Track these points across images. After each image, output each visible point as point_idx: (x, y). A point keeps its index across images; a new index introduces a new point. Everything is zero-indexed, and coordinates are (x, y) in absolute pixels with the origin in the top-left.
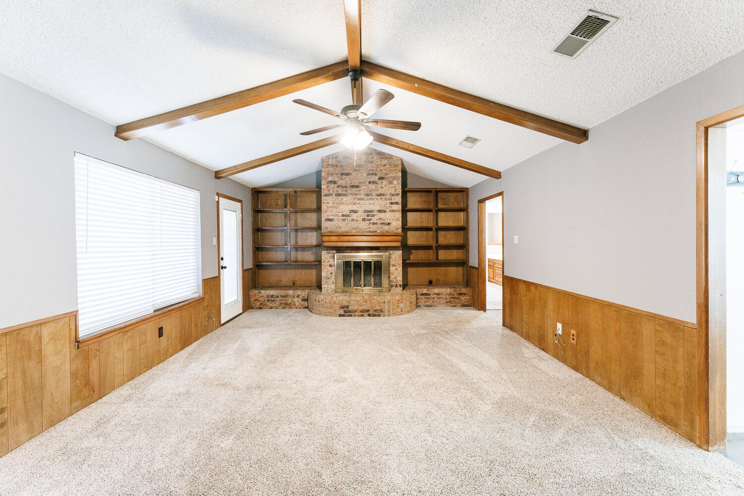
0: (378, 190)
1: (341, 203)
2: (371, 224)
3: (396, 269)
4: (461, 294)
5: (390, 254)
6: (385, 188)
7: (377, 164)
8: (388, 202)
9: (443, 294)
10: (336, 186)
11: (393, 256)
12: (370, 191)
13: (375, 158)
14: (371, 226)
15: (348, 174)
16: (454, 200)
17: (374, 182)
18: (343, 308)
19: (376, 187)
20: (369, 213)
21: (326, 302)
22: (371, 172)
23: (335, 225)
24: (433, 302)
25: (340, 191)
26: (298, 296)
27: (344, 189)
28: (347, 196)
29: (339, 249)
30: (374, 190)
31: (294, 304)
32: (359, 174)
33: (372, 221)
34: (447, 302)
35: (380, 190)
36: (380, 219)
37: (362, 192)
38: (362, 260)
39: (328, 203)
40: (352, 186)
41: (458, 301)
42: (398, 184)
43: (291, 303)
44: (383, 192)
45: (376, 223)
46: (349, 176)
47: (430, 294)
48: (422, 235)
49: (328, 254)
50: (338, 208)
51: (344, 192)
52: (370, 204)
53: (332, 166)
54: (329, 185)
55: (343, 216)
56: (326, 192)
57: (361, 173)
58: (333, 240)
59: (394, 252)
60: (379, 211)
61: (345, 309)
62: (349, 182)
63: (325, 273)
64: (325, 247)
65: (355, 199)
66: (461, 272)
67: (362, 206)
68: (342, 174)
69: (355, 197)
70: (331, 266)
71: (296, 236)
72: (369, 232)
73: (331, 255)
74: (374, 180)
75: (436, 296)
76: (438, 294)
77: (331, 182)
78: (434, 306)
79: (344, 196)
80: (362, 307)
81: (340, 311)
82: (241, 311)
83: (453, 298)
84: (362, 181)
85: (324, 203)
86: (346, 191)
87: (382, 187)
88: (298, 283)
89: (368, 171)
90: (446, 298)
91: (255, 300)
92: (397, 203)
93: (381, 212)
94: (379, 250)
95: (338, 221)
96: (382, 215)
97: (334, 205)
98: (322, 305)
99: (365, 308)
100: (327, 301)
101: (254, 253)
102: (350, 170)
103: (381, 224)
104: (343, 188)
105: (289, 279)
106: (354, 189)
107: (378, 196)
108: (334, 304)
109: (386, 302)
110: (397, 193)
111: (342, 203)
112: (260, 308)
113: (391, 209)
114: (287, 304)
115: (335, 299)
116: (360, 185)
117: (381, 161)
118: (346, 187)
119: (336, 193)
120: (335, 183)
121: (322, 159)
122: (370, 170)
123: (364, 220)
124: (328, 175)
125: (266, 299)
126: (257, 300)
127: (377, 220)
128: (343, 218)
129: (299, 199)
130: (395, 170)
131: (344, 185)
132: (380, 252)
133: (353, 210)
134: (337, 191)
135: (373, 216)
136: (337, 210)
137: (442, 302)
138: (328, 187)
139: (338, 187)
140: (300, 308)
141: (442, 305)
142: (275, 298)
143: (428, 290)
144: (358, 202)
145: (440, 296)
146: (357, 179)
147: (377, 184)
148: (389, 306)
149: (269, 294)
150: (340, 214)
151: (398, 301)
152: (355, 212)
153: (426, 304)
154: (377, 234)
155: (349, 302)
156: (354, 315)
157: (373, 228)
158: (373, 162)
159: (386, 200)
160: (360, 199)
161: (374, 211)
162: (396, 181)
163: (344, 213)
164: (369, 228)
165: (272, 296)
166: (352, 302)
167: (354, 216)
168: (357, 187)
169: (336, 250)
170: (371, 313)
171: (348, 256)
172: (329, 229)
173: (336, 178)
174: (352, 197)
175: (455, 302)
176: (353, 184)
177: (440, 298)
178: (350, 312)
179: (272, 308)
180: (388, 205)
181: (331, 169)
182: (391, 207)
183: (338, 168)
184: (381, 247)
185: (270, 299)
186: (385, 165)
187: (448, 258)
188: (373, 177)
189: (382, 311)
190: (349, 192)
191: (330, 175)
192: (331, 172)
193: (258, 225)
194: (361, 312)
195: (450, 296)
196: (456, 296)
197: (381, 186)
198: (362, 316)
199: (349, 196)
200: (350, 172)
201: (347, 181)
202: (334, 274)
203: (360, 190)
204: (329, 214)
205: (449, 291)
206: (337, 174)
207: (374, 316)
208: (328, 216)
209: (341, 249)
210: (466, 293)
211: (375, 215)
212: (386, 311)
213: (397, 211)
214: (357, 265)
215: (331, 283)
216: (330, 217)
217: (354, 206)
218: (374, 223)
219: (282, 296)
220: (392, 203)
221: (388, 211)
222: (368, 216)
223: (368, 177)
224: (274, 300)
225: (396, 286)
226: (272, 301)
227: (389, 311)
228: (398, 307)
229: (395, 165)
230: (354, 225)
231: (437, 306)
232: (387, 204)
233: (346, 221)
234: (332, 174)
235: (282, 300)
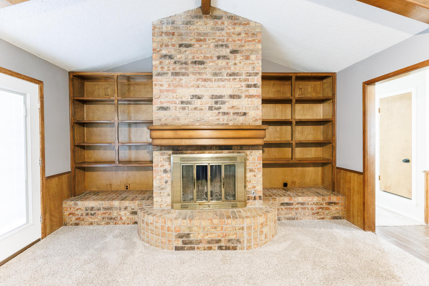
0: (229, 68)
1: (179, 86)
2: (221, 114)
3: (255, 176)
4: (330, 203)
5: (247, 155)
6: (240, 65)
7: (228, 31)
8: (243, 84)
9: (308, 204)
10: (172, 61)
11: (250, 158)
12: (219, 69)
13: (226, 23)
14: (221, 117)
15: (188, 46)
16: (312, 90)
17: (225, 57)
18: (181, 237)
19: (227, 63)
20: (218, 99)
21: (156, 227)
22: (220, 43)
23: (171, 116)
24: (296, 214)
25: (178, 67)
26: (126, 208)
27: (184, 66)
28: (188, 75)
29: (177, 149)
30: (225, 68)
31: (121, 219)
32: (204, 46)
33: (221, 111)
34: (313, 214)
35: (232, 68)
36: (233, 107)
37: (209, 70)
38: (209, 163)
39: (161, 85)
40: (195, 62)
41: (327, 212)
42: (257, 59)
43: (117, 217)
44: (237, 71)
45: (227, 113)
46: (190, 48)
47: (292, 204)
48: (276, 131)
49: (162, 155)
50: (176, 92)
51: (184, 71)
52: (219, 87)
53: (167, 34)
54: (163, 60)
55: (182, 102)
56: (159, 70)
57: (206, 44)
58: (166, 136)
59: (251, 153)
60: (232, 97)
61: (184, 239)
62: (190, 57)
63: (158, 182)
64: (157, 146)
65: (198, 80)
66: (320, 173)
67: (208, 90)
68: (181, 46)
69: (198, 76)
70: (165, 171)
71: (130, 132)
72: (218, 124)
73: (166, 157)
74: (224, 54)
75: (299, 206)
76: (302, 204)
77: (165, 56)
78: (297, 219)
79: (183, 75)
80: (209, 236)
81: (176, 242)
82: (40, 236)
83: (321, 208)
84: (208, 56)
85: (156, 85)
86: (186, 69)
87: (235, 64)
88: (131, 187)
89: (216, 41)
90: (312, 209)
91: (70, 214)
92: (255, 86)
93: (234, 98)
94: (231, 149)
95: (176, 110)
96: (235, 102)
97: (170, 89)
98: (151, 230)
99: (215, 237)
100: (159, 225)
101: (73, 152)
102: (191, 40)
103: (234, 114)
104: (182, 64)
105: (121, 182)
106: (197, 66)
107: (230, 75)
108: (168, 231)
109: (245, 229)
110: (256, 71)
111: (181, 86)
112: (77, 224)
113: (247, 94)
114: (111, 219)
115: (169, 224)
116: (205, 60)
117: (234, 28)
118: (186, 63)
119: (172, 71)
120: (171, 57)
121: (153, 25)
122: (219, 40)
123: (211, 108)
124: (161, 46)
125: (85, 213)
126: (73, 214)
127: (229, 108)
128: (183, 105)
129: (132, 88)
130: (254, 40)
131: (183, 60)
132: (233, 153)
133: (196, 96)
134: (173, 69)
135: (223, 103)
136: (175, 95)
137: (307, 214)
138: (161, 63)
139: (175, 63)
140: (128, 224)
141: (307, 217)
142: (96, 212)
143: (290, 200)
144: (203, 83)
145: (305, 206)
146: (201, 53)
147: (229, 59)
148: (249, 234)
149: (88, 206)
150: (178, 101)
151: (262, 224)
152: (199, 98)
153: (287, 216)
154: (228, 128)
155: (190, 228)
156: (198, 248)
157: (223, 120)
158: (222, 29)
159: (240, 81)
160: (205, 80)
161: (224, 96)
162: (255, 56)
163: (184, 99)
164: (218, 119)
165: (92, 209)
166: (195, 229)
167: (197, 103)
168: (202, 63)
169: (173, 150)
170: (223, 244)
171: (189, 158)
172: (163, 121)
173: (171, 51)
174: (194, 77)
175: (323, 213)
176: (196, 59)
177: (304, 209)
178: (191, 242)
179: (91, 224)
180: (244, 88)
181: (165, 38)
182: (247, 91)
183: (174, 36)
184: (234, 145)
185: (89, 212)
186: (239, 34)
187: (305, 157)
188: (224, 50)
189: (238, 241)
190: (191, 70)
191: (164, 46)
192: (165, 42)
193: (84, 119)
194: (209, 242)
195: (318, 206)
196: (325, 206)
197: (233, 62)
198: (210, 248)
199: (191, 76)
200: (192, 42)
201: (188, 55)
202: (169, 182)
203: (205, 68)
204: (163, 100)
205: (316, 199)
206: (173, 45)
207: (227, 248)
208: (161, 103)
209: (180, 148)
210: (337, 201)
211: (226, 102)
212: (246, 241)
213: (256, 96)
214: (202, 170)
215: (165, 194)
216: (165, 105)
217: (198, 89)
218: (225, 113)
219: (105, 209)
220: (249, 86)
221: (244, 96)
222: (216, 103)
223: (216, 50)
224: (95, 213)
225: (255, 198)
226: (91, 214)
227: (249, 241)
228: (262, 232)
229: (254, 34)
230: (197, 115)
231: (301, 219)
232: (242, 87)
233: (187, 110)
234: (167, 46)
235: (105, 213)
